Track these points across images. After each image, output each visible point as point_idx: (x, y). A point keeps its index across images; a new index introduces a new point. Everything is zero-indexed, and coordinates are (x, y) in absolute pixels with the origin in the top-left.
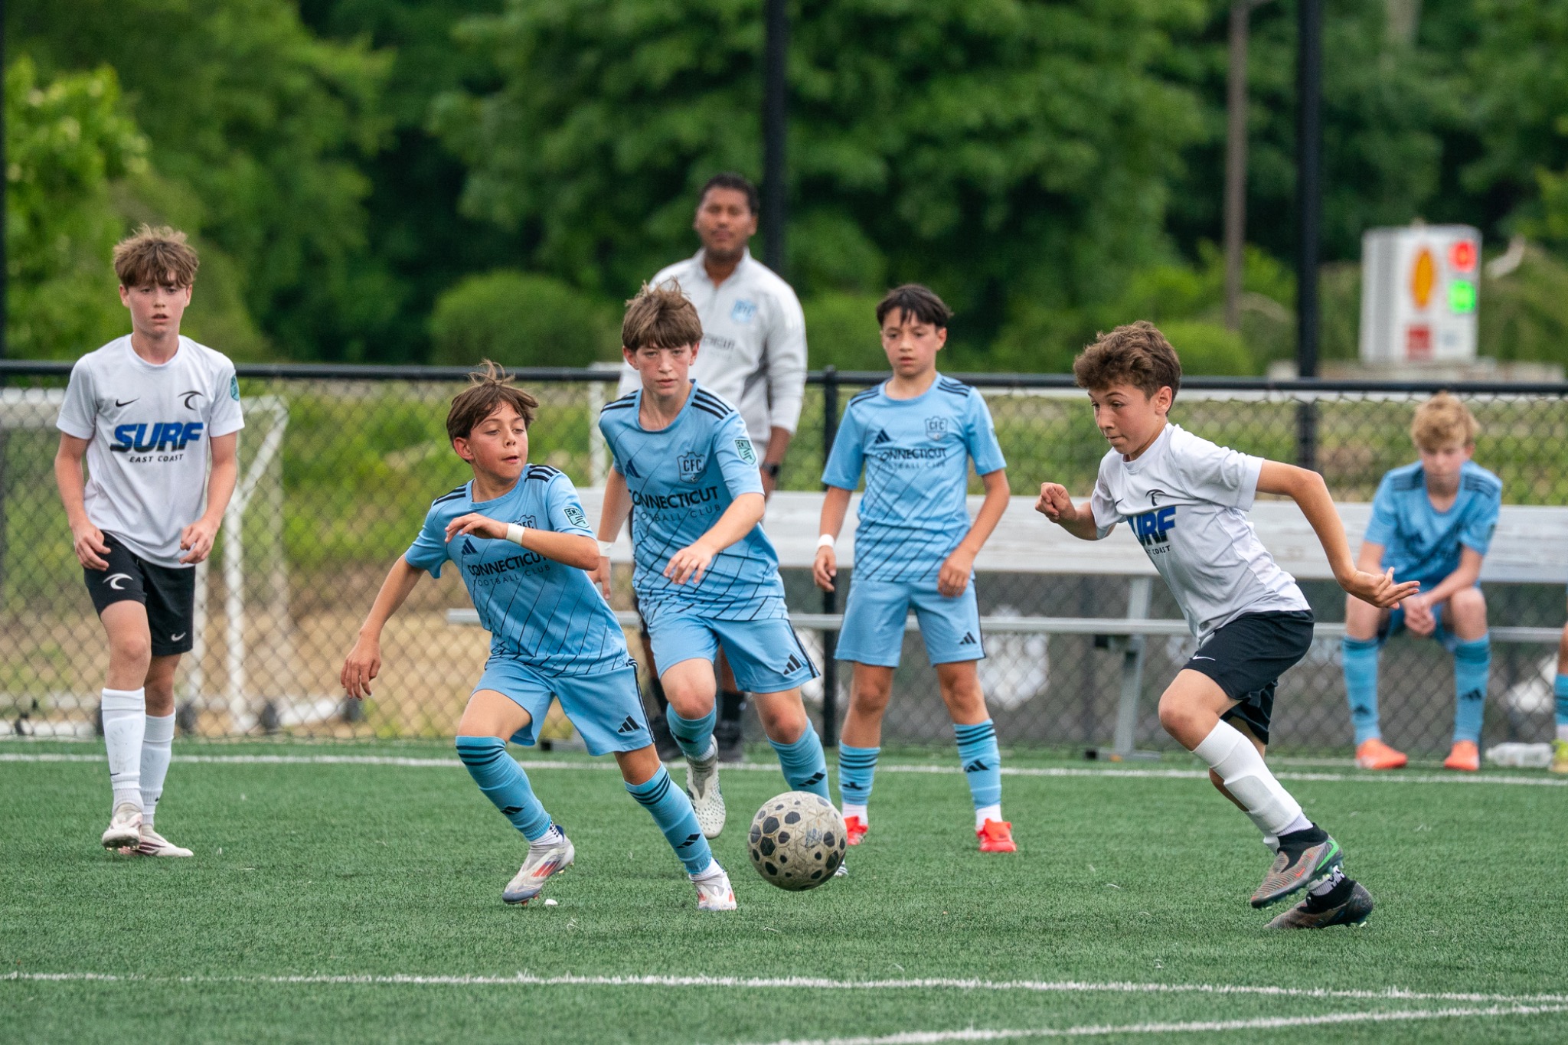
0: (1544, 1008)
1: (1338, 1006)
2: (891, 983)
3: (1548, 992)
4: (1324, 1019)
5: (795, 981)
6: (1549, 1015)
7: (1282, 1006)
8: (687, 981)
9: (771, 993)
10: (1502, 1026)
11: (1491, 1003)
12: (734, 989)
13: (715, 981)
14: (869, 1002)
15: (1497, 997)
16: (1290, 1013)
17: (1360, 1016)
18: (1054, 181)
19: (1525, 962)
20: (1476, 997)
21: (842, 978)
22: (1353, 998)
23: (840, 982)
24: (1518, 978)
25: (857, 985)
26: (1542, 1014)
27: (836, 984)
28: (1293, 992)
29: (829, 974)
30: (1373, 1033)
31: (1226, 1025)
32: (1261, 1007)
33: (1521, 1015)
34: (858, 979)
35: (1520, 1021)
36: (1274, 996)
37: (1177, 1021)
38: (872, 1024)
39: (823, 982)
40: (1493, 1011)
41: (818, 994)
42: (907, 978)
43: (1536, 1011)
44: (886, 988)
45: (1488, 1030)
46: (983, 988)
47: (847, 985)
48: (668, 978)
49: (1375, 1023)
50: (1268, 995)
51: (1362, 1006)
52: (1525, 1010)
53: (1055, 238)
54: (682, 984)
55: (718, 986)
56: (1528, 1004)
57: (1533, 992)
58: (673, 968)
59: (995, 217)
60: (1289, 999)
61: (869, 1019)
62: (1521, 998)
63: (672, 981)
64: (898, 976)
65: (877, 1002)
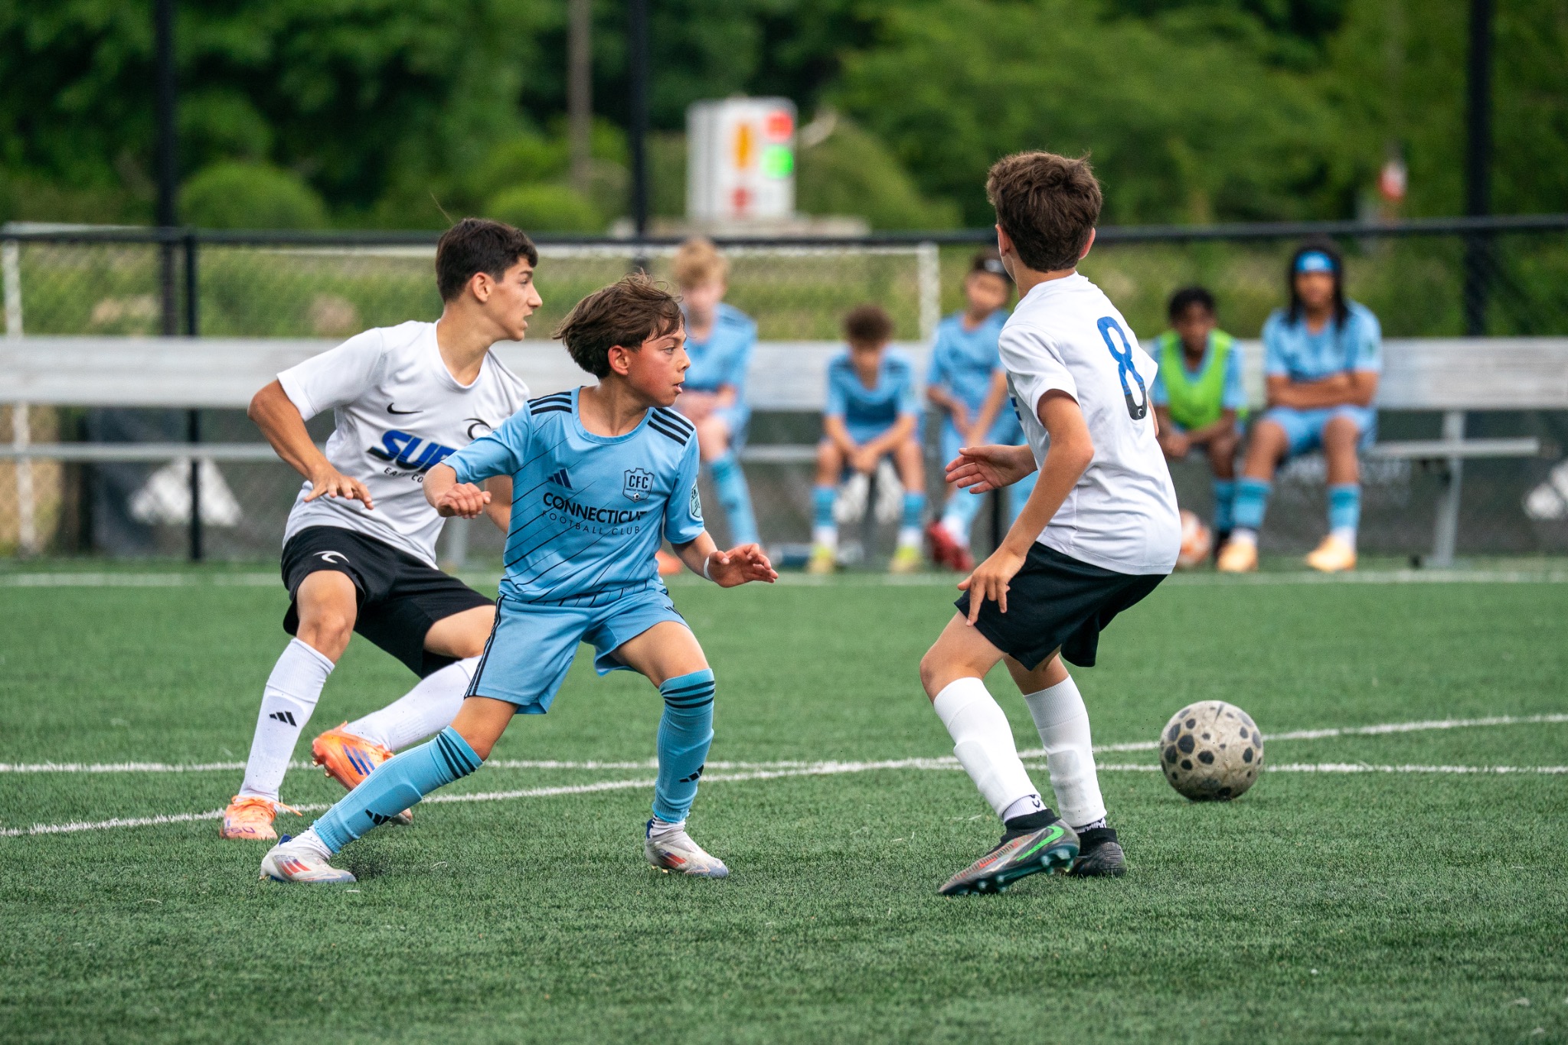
0: (781, 773)
1: (607, 775)
2: (219, 766)
3: (787, 758)
4: (592, 788)
5: (133, 767)
6: (784, 779)
7: (559, 777)
8: (35, 768)
9: (109, 777)
10: (744, 790)
11: (737, 770)
12: (77, 773)
13: (61, 768)
14: (196, 783)
15: (744, 765)
16: (565, 783)
17: (624, 784)
18: (420, 62)
19: (772, 735)
20: (725, 765)
21: (174, 763)
22: (621, 769)
23: (173, 765)
24: (764, 747)
25: (189, 768)
26: (780, 778)
27: (170, 768)
28: (570, 765)
29: (164, 760)
30: (631, 798)
31: (507, 795)
32: (540, 779)
33: (760, 780)
34: (190, 763)
35: (759, 784)
36: (552, 770)
37: (464, 794)
38: (195, 802)
39: (158, 767)
40: (737, 777)
41: (152, 778)
42: (232, 761)
43: (773, 775)
44: (214, 771)
45: (730, 793)
46: (300, 769)
47: (179, 768)
48: (19, 764)
49: (634, 789)
50: (547, 770)
51: (626, 775)
52: (765, 775)
53: (422, 113)
54: (31, 771)
55: (63, 772)
56: (768, 770)
57: (774, 760)
58: (25, 757)
59: (370, 93)
60: (565, 771)
61: (193, 798)
62: (763, 765)
63: (22, 768)
64: (225, 760)
65: (204, 783)
